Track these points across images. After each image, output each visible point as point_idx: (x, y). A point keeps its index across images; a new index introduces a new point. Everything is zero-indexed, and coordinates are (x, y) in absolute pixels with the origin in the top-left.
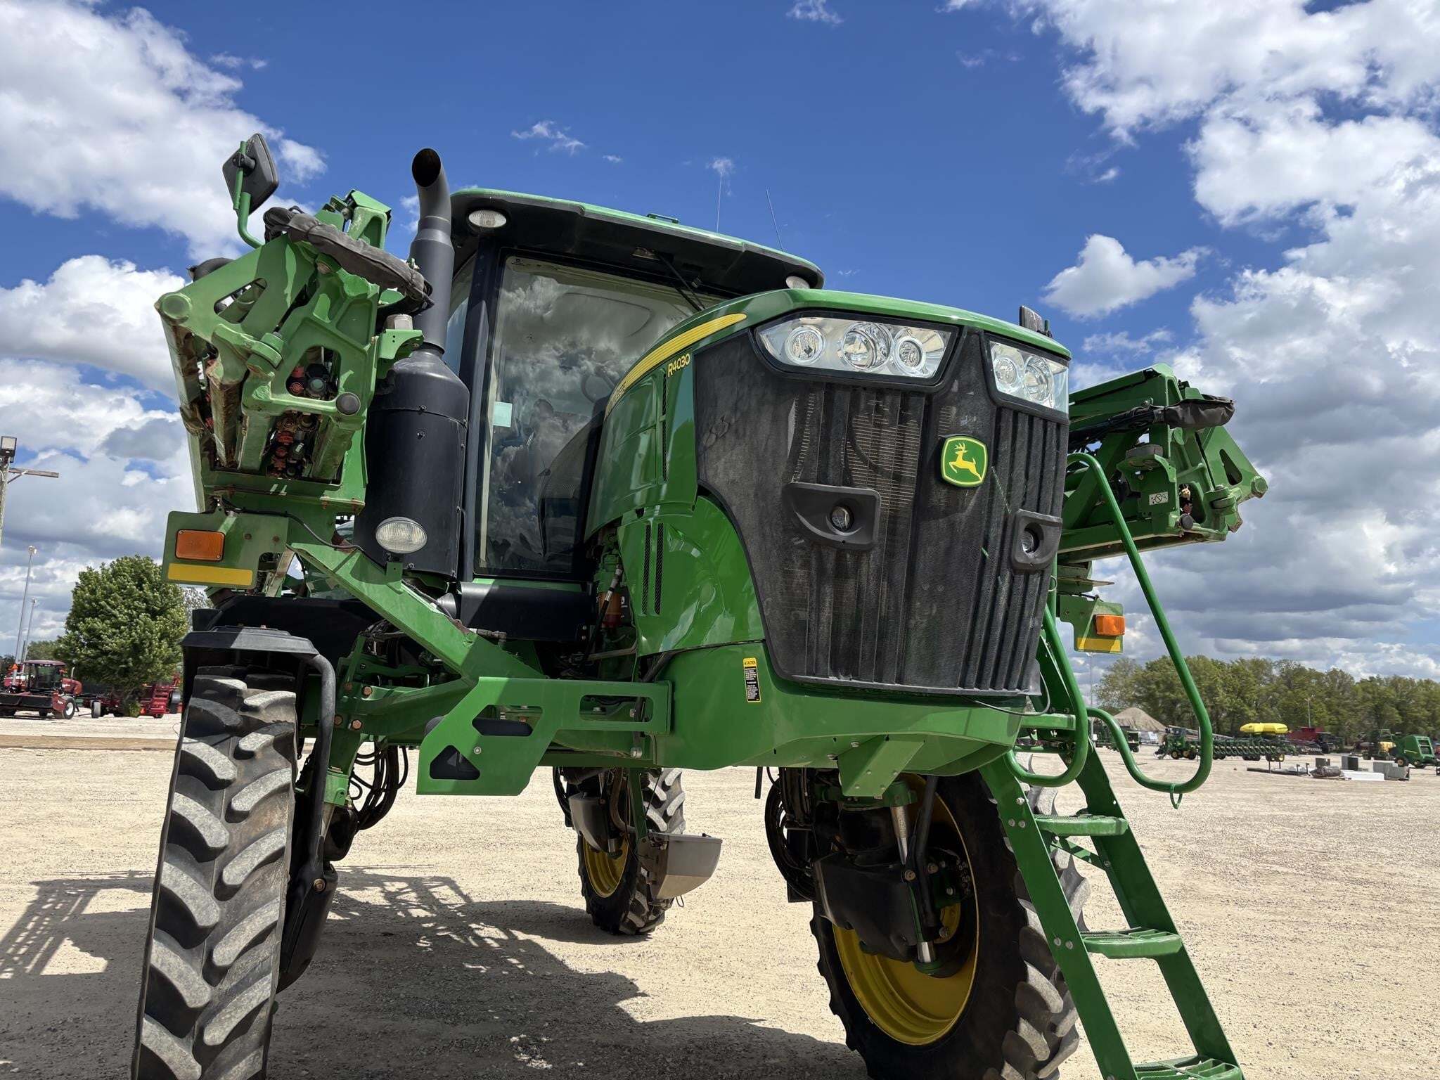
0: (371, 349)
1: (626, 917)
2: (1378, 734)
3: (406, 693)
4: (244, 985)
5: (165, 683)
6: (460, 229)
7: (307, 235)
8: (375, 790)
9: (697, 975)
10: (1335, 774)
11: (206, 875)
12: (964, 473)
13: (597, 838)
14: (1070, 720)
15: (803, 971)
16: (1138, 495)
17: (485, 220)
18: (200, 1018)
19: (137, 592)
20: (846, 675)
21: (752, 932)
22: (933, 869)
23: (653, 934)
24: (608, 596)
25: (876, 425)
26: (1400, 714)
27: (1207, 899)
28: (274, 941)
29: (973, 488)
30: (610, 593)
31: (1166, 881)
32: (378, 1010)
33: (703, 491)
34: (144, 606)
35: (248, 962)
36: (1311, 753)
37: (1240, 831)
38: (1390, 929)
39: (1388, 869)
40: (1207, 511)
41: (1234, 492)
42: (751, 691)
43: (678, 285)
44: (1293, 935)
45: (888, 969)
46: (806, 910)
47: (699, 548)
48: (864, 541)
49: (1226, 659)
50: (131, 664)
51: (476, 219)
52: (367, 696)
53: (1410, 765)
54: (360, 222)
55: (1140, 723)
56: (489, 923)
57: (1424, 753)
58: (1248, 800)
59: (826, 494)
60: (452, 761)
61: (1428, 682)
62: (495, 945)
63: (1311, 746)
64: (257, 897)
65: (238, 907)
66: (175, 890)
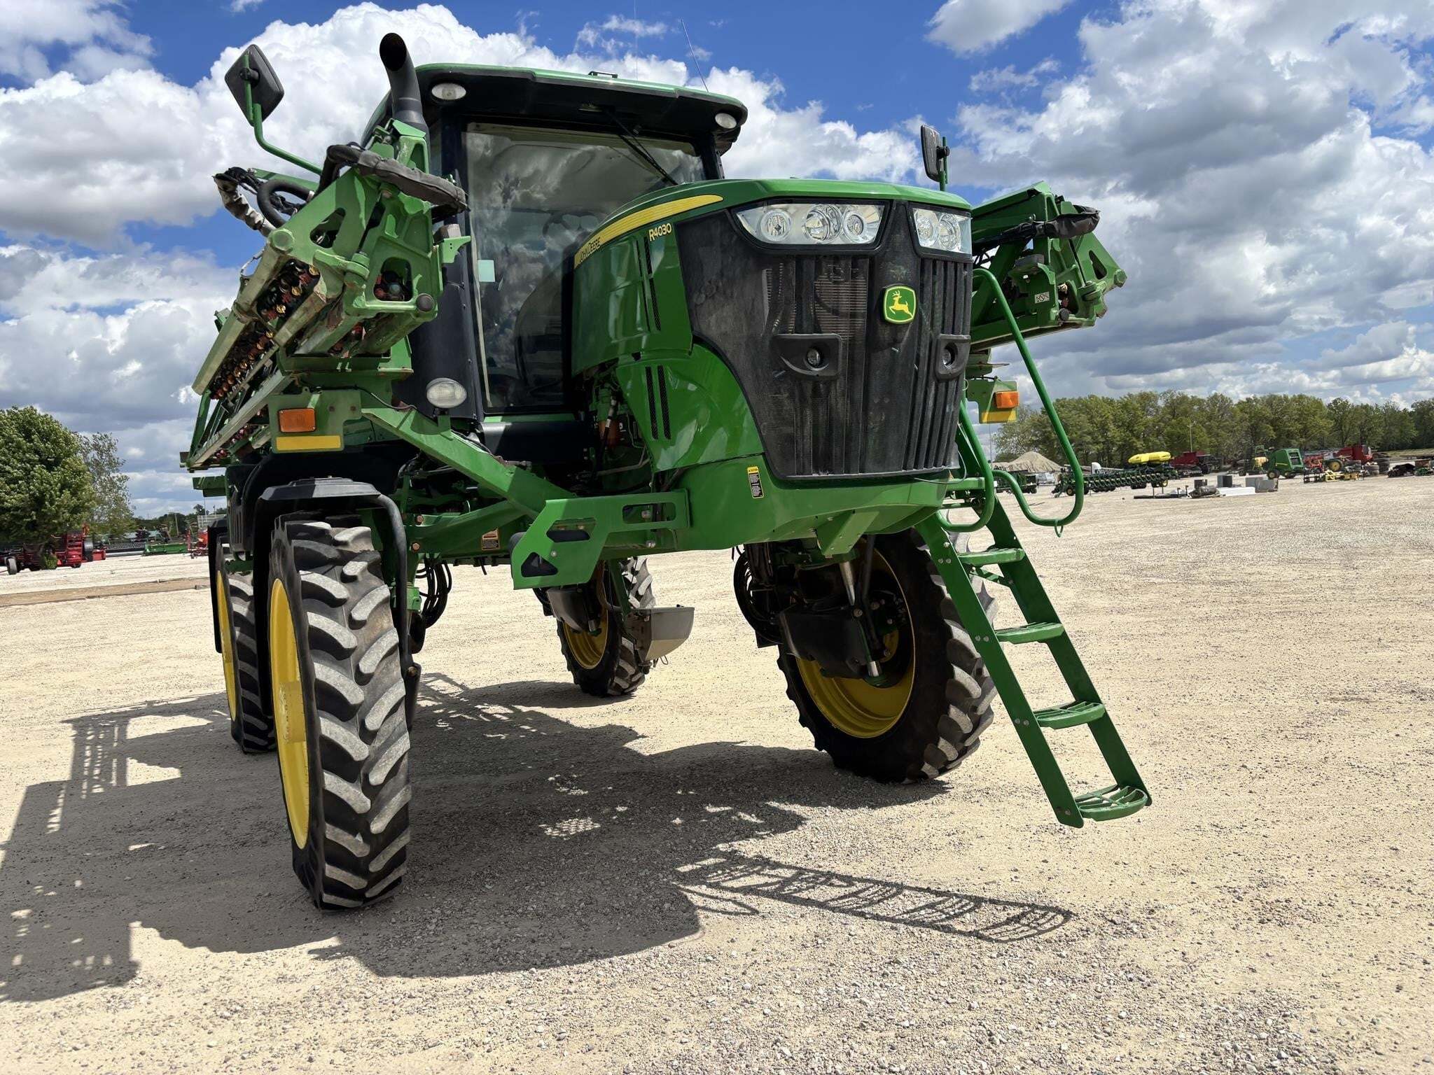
0: (434, 254)
1: (612, 681)
2: (1252, 450)
3: (453, 517)
4: (389, 743)
5: (76, 532)
6: (428, 102)
7: (375, 170)
8: (430, 596)
9: (682, 718)
10: (1211, 493)
11: (345, 669)
12: (901, 314)
13: (579, 621)
14: (980, 482)
15: (767, 705)
16: (1026, 295)
17: (447, 92)
18: (364, 768)
19: (26, 445)
20: (824, 471)
21: (718, 682)
22: (876, 606)
23: (635, 693)
24: (608, 423)
25: (835, 282)
26: (1275, 430)
27: (1096, 611)
28: (402, 710)
29: (908, 324)
30: (609, 420)
31: (1061, 602)
32: (431, 774)
33: (698, 340)
34: (37, 457)
35: (389, 727)
36: (1192, 475)
37: (1125, 553)
38: (1242, 617)
39: (1249, 570)
40: (1080, 303)
41: (1100, 285)
42: (755, 491)
43: (620, 132)
44: (1163, 631)
45: (842, 687)
46: (773, 651)
47: (695, 383)
48: (832, 373)
49: (1117, 395)
50: (35, 518)
51: (438, 92)
52: (420, 523)
53: (1281, 477)
54: (406, 150)
55: (1037, 465)
56: (492, 703)
57: (1294, 464)
58: (1132, 525)
59: (803, 341)
60: (534, 563)
61: (1301, 397)
62: (504, 718)
63: (1192, 469)
64: (386, 680)
65: (375, 688)
66: (328, 681)
